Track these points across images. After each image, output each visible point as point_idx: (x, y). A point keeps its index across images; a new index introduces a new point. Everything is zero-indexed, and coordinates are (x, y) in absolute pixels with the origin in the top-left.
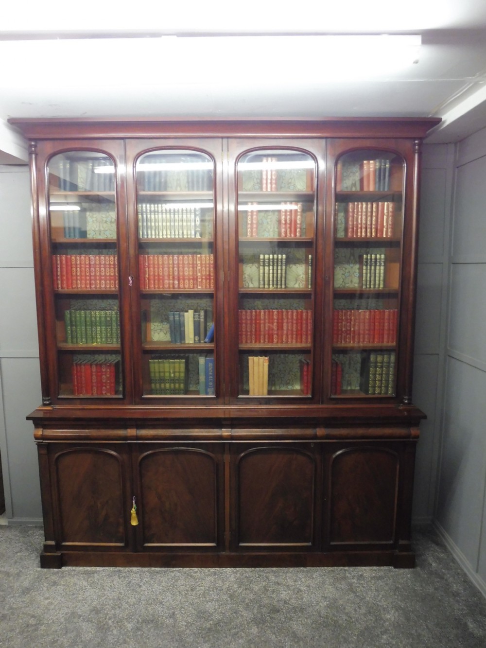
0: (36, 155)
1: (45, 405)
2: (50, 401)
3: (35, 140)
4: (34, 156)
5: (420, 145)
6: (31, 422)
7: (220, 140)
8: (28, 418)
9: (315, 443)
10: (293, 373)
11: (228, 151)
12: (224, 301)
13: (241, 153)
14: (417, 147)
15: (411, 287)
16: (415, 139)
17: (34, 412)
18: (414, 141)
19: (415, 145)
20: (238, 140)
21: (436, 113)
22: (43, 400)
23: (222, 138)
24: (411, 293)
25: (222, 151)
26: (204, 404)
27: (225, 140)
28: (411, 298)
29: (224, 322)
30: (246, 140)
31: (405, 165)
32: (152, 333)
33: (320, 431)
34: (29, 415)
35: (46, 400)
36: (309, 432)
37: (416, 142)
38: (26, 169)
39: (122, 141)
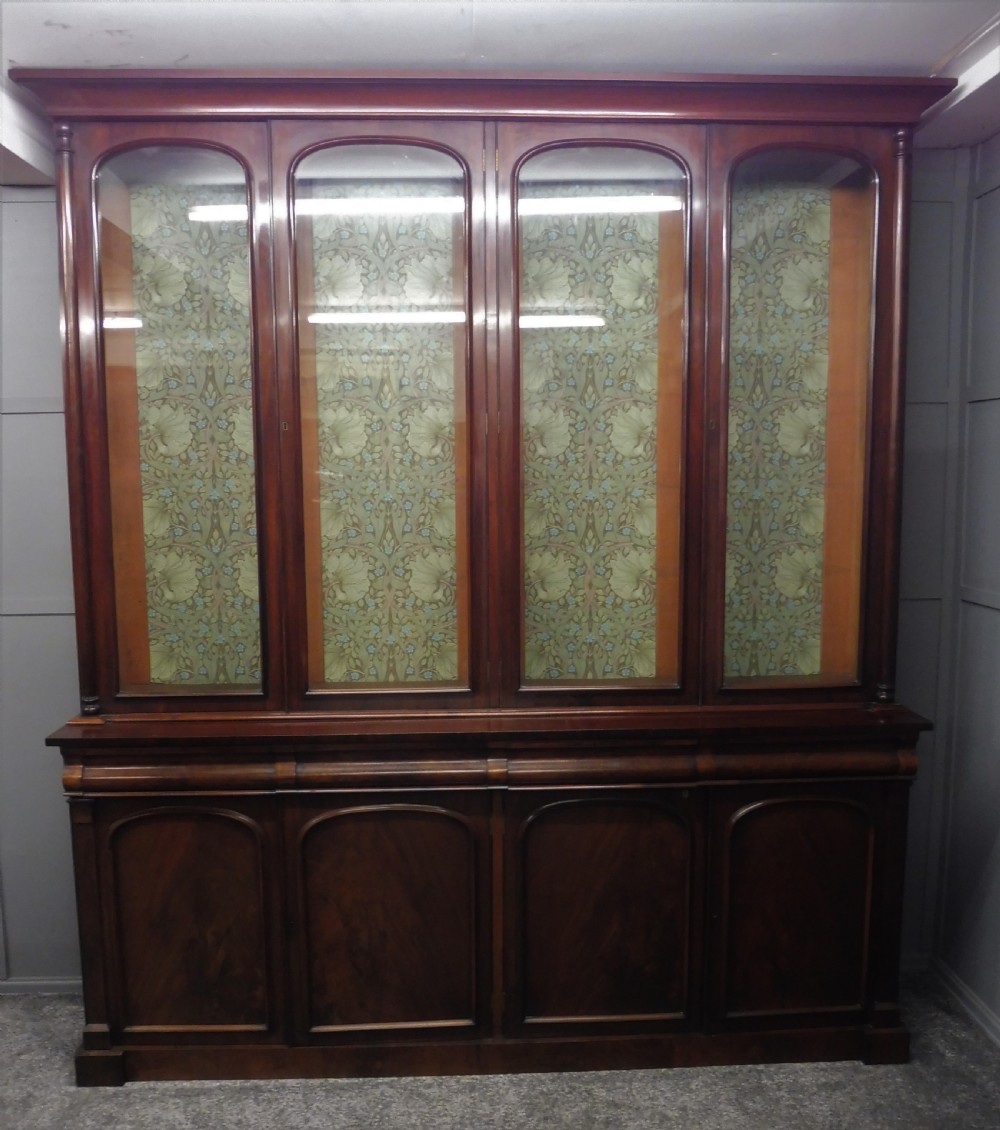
0: (72, 153)
1: (85, 714)
2: (97, 706)
3: (72, 120)
4: (66, 155)
5: (908, 139)
6: (57, 750)
7: (481, 124)
8: (50, 742)
9: (690, 789)
10: (634, 642)
11: (496, 147)
12: (487, 476)
13: (524, 155)
14: (901, 143)
15: (893, 446)
16: (895, 126)
17: (62, 729)
18: (897, 131)
19: (897, 139)
20: (518, 126)
21: (946, 68)
22: (83, 704)
23: (484, 119)
24: (892, 458)
25: (484, 147)
26: (445, 708)
27: (490, 126)
28: (892, 470)
29: (488, 522)
30: (535, 126)
31: (877, 181)
32: (324, 556)
33: (704, 762)
34: (54, 734)
35: (89, 703)
36: (680, 763)
37: (901, 133)
38: (50, 195)
39: (263, 125)
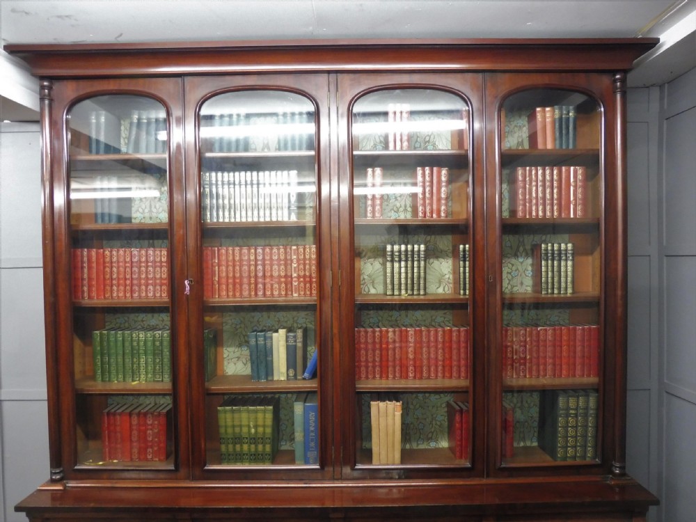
0: (50, 99)
1: (53, 481)
2: (62, 474)
3: (50, 78)
4: (47, 103)
5: (623, 81)
6: (24, 514)
7: (326, 75)
8: (18, 509)
10: (437, 423)
11: (337, 90)
12: (332, 316)
13: (356, 96)
14: (618, 84)
15: (619, 293)
16: (614, 72)
17: (32, 496)
18: (615, 75)
19: (615, 81)
20: (352, 76)
21: (650, 31)
22: (52, 474)
23: (329, 72)
24: (620, 302)
25: (329, 91)
26: (302, 480)
27: (333, 76)
28: (620, 310)
29: (332, 348)
30: (364, 76)
31: (602, 109)
32: (225, 363)
34: (19, 504)
35: (55, 473)
37: (618, 77)
39: (179, 80)
